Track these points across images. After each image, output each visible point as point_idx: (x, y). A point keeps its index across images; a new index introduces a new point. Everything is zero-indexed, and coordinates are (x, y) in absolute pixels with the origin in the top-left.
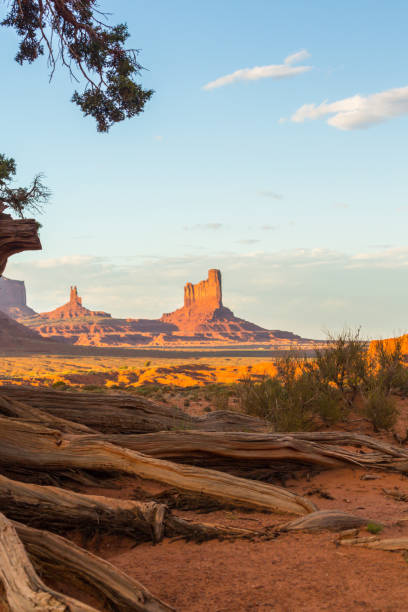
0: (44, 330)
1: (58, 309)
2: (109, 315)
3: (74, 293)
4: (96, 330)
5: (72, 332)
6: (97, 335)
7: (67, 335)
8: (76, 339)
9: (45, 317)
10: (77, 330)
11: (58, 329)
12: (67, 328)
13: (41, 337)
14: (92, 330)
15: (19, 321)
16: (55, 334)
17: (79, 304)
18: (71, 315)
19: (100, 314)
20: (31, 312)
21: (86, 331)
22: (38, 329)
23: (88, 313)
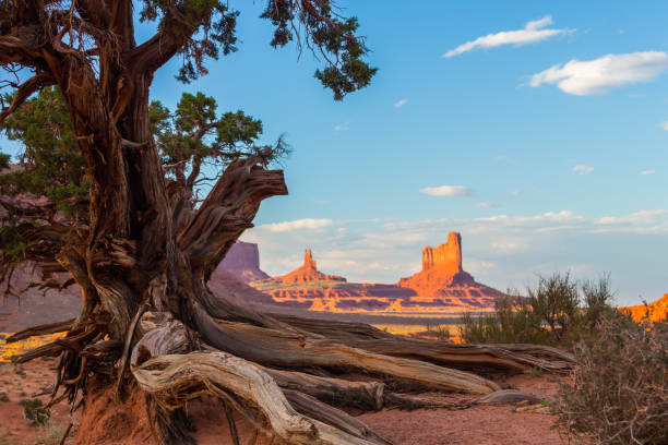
0: (277, 295)
1: (292, 273)
2: (344, 280)
3: (309, 256)
4: (331, 295)
5: (306, 297)
6: (332, 299)
7: (301, 300)
8: (309, 304)
9: (278, 281)
10: (311, 294)
11: (292, 294)
12: (301, 292)
13: (273, 302)
14: (327, 294)
15: (252, 285)
16: (288, 298)
17: (314, 268)
18: (305, 280)
19: (335, 279)
20: (264, 276)
21: (321, 295)
22: (271, 293)
23: (323, 277)
